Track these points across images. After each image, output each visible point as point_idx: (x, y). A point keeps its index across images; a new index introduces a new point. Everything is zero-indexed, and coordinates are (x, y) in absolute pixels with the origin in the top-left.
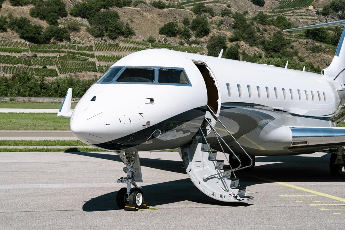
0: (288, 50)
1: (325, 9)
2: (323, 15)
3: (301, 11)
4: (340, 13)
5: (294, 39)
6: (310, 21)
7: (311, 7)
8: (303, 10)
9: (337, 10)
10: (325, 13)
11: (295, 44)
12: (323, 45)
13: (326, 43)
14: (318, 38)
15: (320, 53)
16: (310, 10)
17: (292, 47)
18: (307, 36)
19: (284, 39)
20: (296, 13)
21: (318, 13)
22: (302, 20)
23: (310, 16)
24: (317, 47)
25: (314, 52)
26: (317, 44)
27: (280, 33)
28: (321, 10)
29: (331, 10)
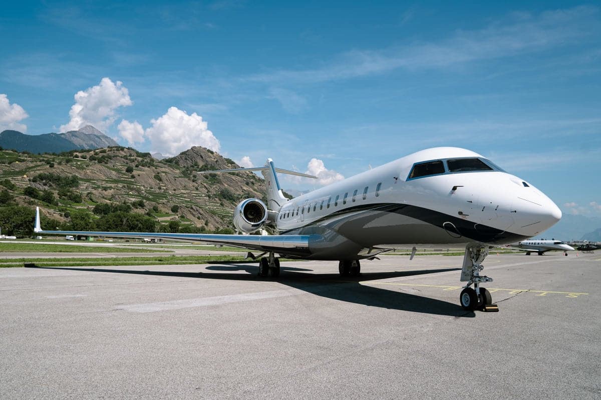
0: (12, 202)
1: (35, 178)
2: (33, 182)
3: (19, 178)
4: (44, 181)
5: (16, 195)
6: (24, 185)
7: (25, 176)
8: (20, 177)
9: (42, 180)
10: (34, 181)
11: (17, 198)
12: (36, 201)
13: (38, 199)
14: (33, 196)
15: (34, 206)
16: (25, 178)
17: (15, 201)
18: (26, 194)
19: (9, 195)
20: (15, 179)
21: (30, 180)
22: (18, 184)
23: (24, 181)
24: (32, 201)
25: (30, 204)
26: (32, 200)
27: (6, 190)
28: (32, 178)
29: (38, 179)
